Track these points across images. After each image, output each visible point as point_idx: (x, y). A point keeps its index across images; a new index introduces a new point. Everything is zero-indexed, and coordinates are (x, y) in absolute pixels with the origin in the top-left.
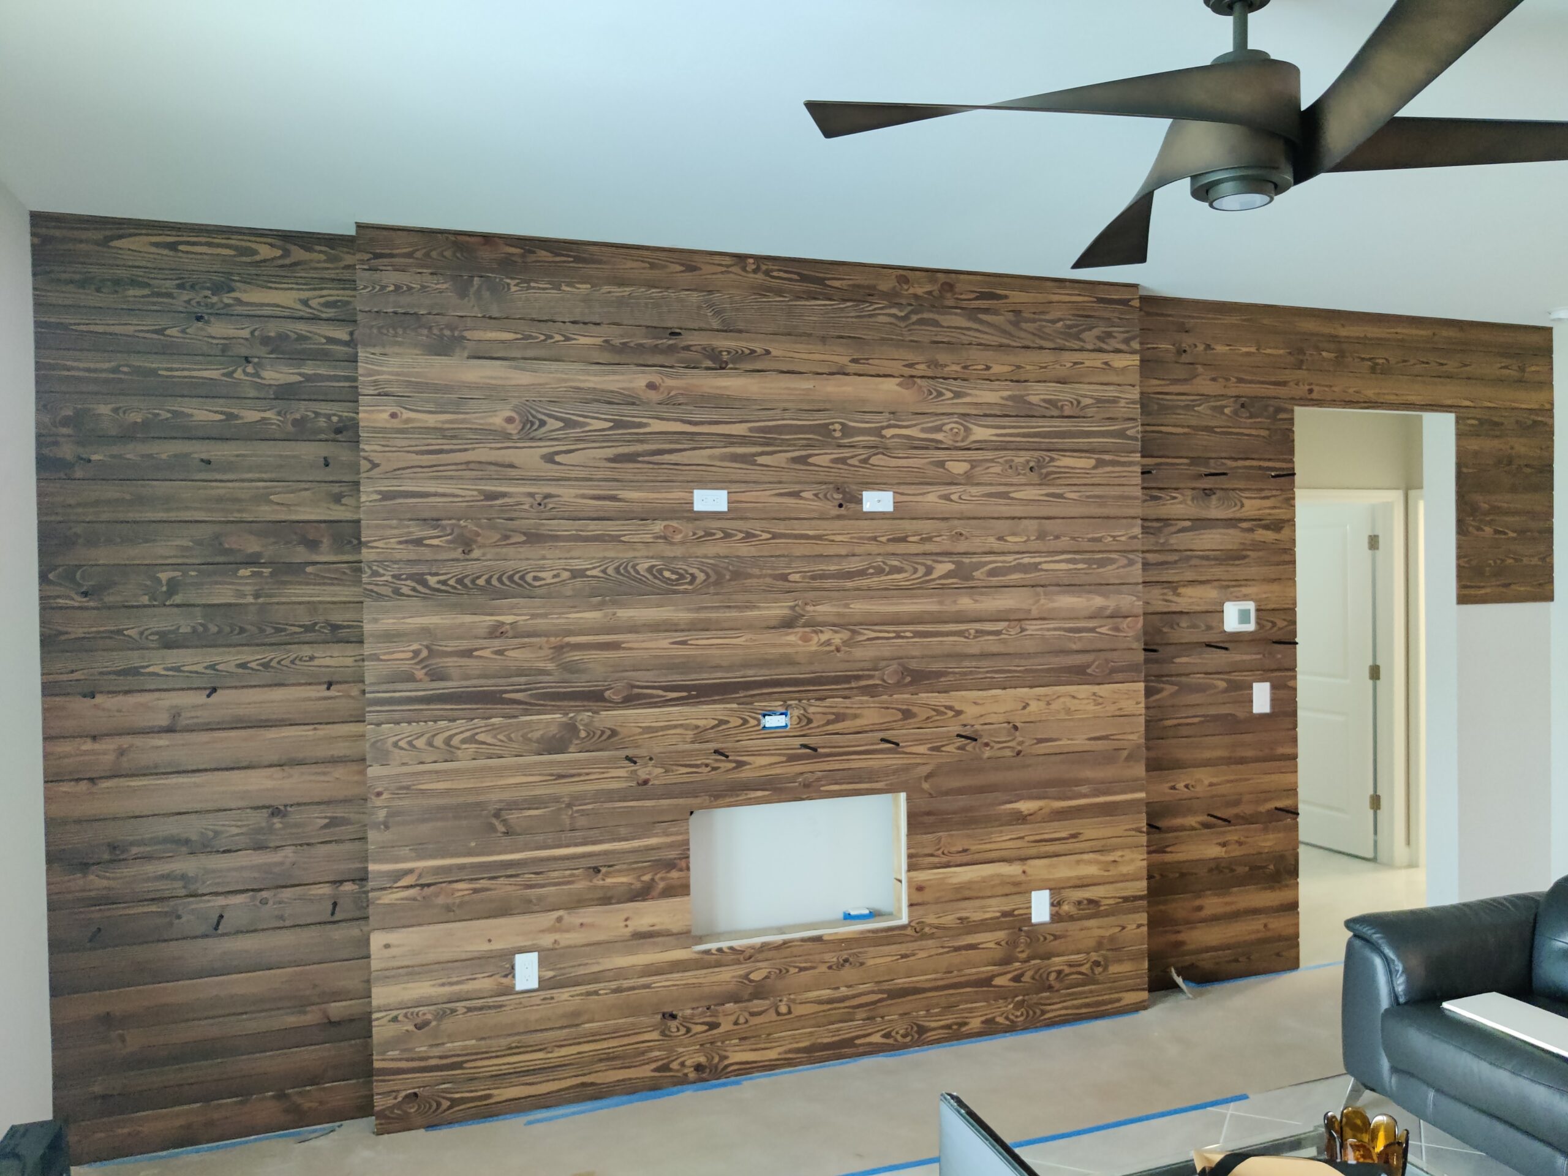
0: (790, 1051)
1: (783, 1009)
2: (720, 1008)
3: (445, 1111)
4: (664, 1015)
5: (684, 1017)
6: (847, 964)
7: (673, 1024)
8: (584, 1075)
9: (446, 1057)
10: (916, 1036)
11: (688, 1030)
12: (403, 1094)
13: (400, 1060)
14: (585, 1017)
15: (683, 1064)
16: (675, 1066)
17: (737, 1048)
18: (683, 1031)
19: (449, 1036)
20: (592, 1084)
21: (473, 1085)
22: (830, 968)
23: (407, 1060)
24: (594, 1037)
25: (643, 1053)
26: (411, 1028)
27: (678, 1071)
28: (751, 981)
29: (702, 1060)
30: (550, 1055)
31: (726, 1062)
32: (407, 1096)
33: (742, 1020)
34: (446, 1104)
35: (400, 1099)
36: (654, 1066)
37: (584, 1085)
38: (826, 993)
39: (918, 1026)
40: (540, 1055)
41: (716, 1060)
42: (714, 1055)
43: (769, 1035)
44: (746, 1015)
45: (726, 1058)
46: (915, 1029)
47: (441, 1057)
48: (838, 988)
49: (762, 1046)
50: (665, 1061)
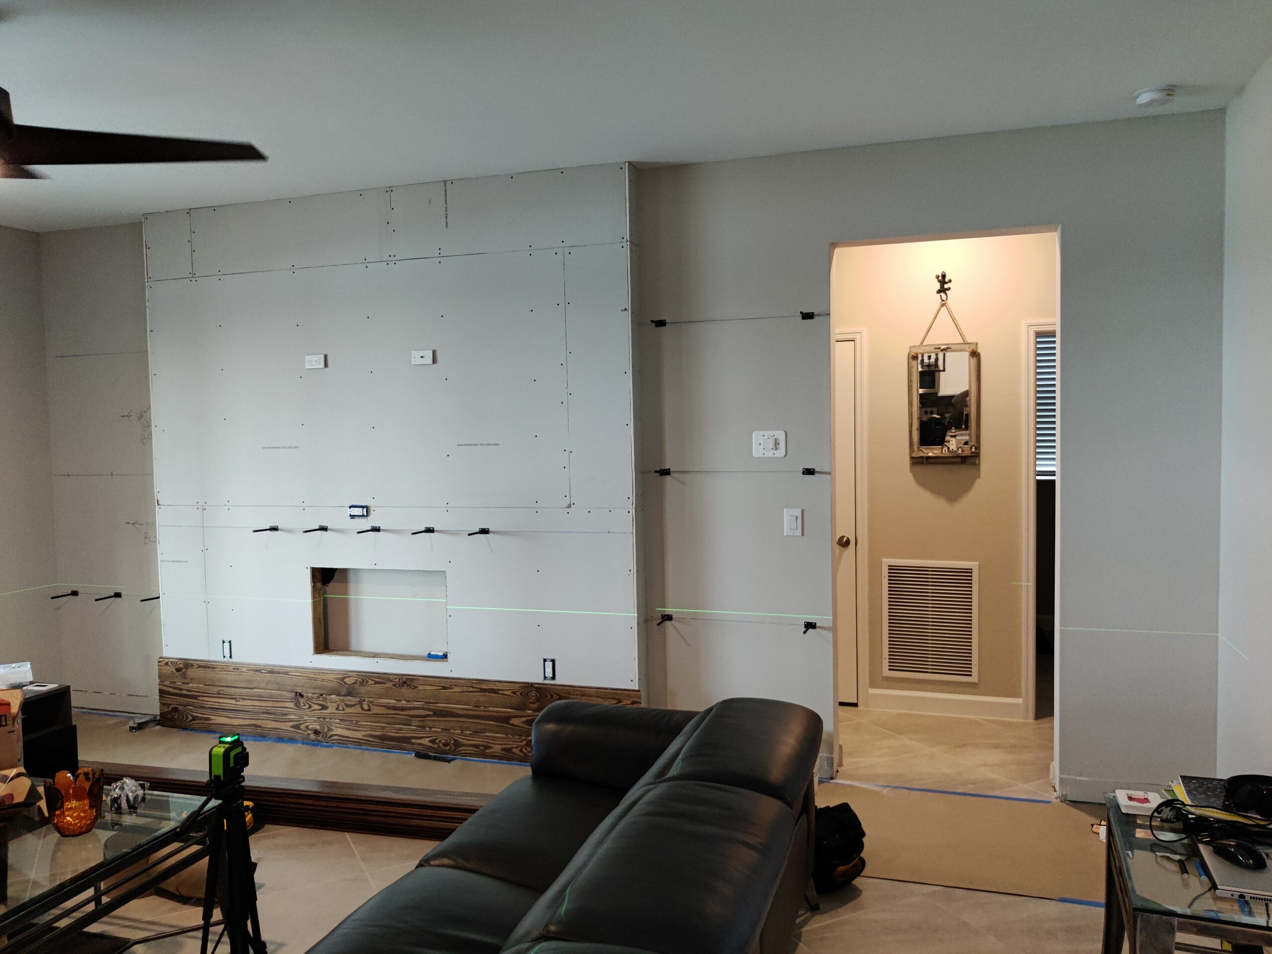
0: (371, 736)
1: (366, 707)
2: (328, 697)
3: (189, 722)
4: (296, 694)
5: (307, 697)
6: (406, 686)
7: (302, 701)
8: (255, 720)
9: (191, 691)
10: (453, 748)
11: (310, 707)
12: (171, 707)
13: (170, 687)
14: (255, 685)
15: (307, 727)
16: (303, 727)
17: (338, 725)
18: (307, 706)
19: (191, 679)
20: (259, 726)
21: (202, 710)
22: (394, 685)
23: (174, 688)
24: (260, 698)
25: (286, 715)
26: (174, 670)
27: (303, 730)
28: (345, 683)
29: (318, 727)
30: (238, 703)
31: (332, 733)
32: (172, 708)
33: (341, 708)
34: (190, 718)
35: (170, 709)
36: (292, 724)
37: (255, 725)
38: (392, 702)
39: (454, 739)
40: (233, 702)
41: (326, 730)
42: (325, 726)
43: (357, 721)
44: (343, 704)
45: (332, 730)
46: (452, 742)
47: (188, 691)
48: (401, 701)
49: (354, 728)
50: (297, 723)
